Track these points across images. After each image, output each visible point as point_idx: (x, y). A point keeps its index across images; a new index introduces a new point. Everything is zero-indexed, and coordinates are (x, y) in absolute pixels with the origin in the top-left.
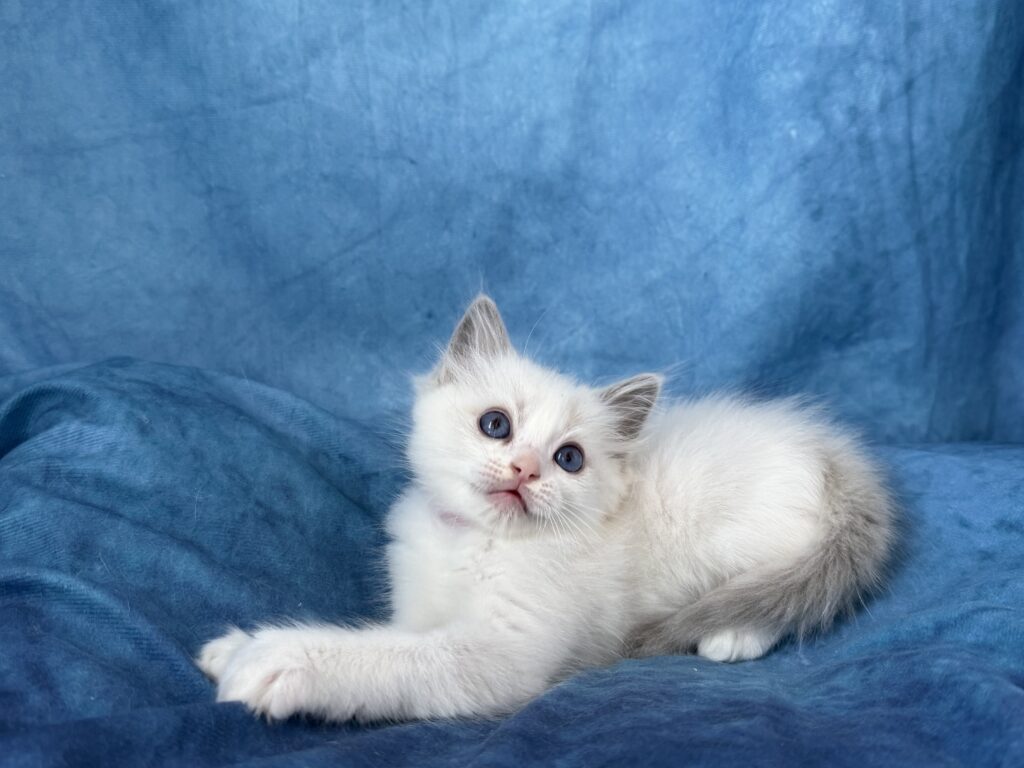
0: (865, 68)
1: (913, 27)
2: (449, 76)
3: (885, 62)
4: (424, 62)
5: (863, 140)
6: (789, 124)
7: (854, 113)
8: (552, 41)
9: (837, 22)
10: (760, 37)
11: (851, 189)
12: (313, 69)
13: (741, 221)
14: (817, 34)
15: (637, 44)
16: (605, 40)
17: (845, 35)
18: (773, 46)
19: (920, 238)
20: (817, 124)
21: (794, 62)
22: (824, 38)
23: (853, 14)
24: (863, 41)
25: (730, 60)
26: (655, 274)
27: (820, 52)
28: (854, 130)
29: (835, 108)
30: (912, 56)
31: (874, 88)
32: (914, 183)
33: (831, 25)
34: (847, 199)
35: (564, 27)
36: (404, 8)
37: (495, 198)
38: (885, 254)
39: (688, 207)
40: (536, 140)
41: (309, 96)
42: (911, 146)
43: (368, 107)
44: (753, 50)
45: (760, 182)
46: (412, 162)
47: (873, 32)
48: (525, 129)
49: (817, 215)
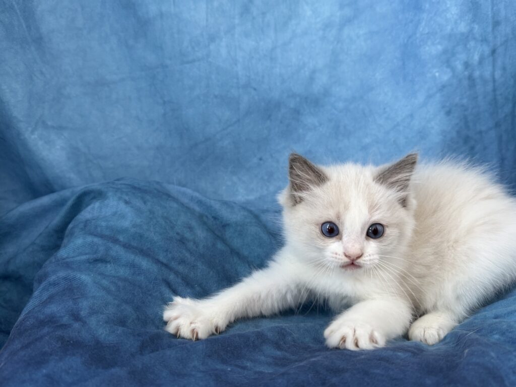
0: (472, 44)
1: (496, 24)
2: (273, 49)
3: (482, 41)
4: (261, 43)
5: (471, 78)
6: (435, 70)
7: (467, 65)
8: (321, 33)
9: (459, 21)
10: (421, 29)
11: (465, 101)
12: (212, 47)
13: (411, 116)
14: (449, 28)
15: (361, 32)
16: (346, 31)
17: (463, 27)
18: (427, 34)
19: (497, 125)
20: (449, 70)
21: (438, 41)
22: (452, 29)
23: (467, 18)
24: (471, 30)
25: (406, 40)
26: (367, 140)
27: (450, 36)
28: (466, 73)
29: (458, 62)
30: (495, 37)
31: (476, 53)
32: (495, 99)
33: (456, 22)
34: (463, 106)
35: (327, 26)
36: (254, 18)
37: (292, 105)
38: (480, 132)
39: (384, 109)
40: (312, 79)
41: (210, 60)
42: (494, 81)
43: (236, 64)
44: (418, 35)
45: (421, 98)
46: (255, 89)
47: (476, 27)
48: (307, 73)
49: (448, 113)
